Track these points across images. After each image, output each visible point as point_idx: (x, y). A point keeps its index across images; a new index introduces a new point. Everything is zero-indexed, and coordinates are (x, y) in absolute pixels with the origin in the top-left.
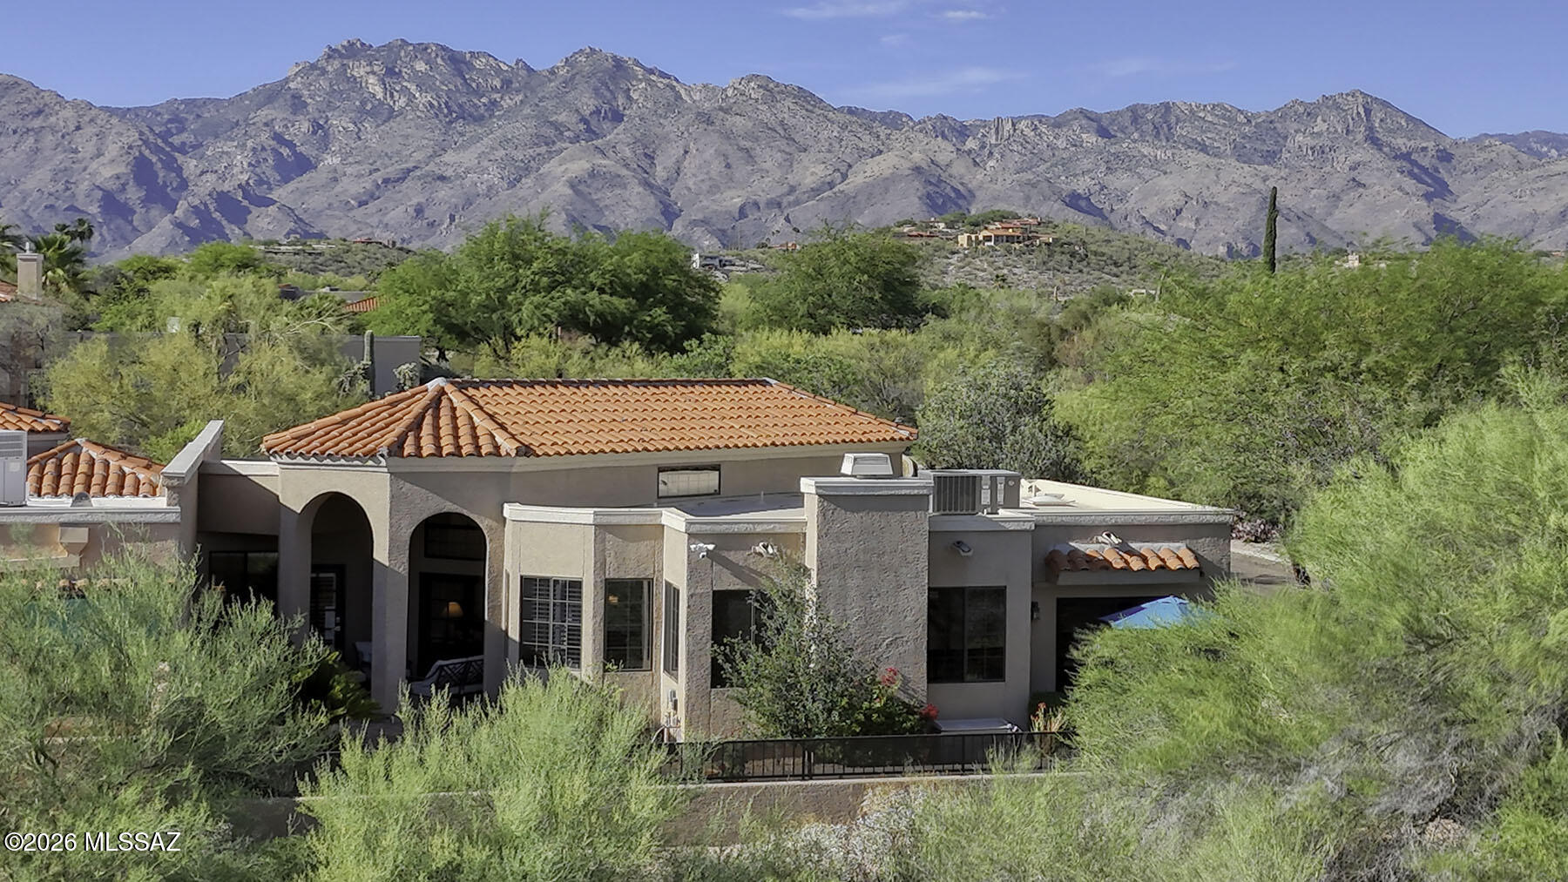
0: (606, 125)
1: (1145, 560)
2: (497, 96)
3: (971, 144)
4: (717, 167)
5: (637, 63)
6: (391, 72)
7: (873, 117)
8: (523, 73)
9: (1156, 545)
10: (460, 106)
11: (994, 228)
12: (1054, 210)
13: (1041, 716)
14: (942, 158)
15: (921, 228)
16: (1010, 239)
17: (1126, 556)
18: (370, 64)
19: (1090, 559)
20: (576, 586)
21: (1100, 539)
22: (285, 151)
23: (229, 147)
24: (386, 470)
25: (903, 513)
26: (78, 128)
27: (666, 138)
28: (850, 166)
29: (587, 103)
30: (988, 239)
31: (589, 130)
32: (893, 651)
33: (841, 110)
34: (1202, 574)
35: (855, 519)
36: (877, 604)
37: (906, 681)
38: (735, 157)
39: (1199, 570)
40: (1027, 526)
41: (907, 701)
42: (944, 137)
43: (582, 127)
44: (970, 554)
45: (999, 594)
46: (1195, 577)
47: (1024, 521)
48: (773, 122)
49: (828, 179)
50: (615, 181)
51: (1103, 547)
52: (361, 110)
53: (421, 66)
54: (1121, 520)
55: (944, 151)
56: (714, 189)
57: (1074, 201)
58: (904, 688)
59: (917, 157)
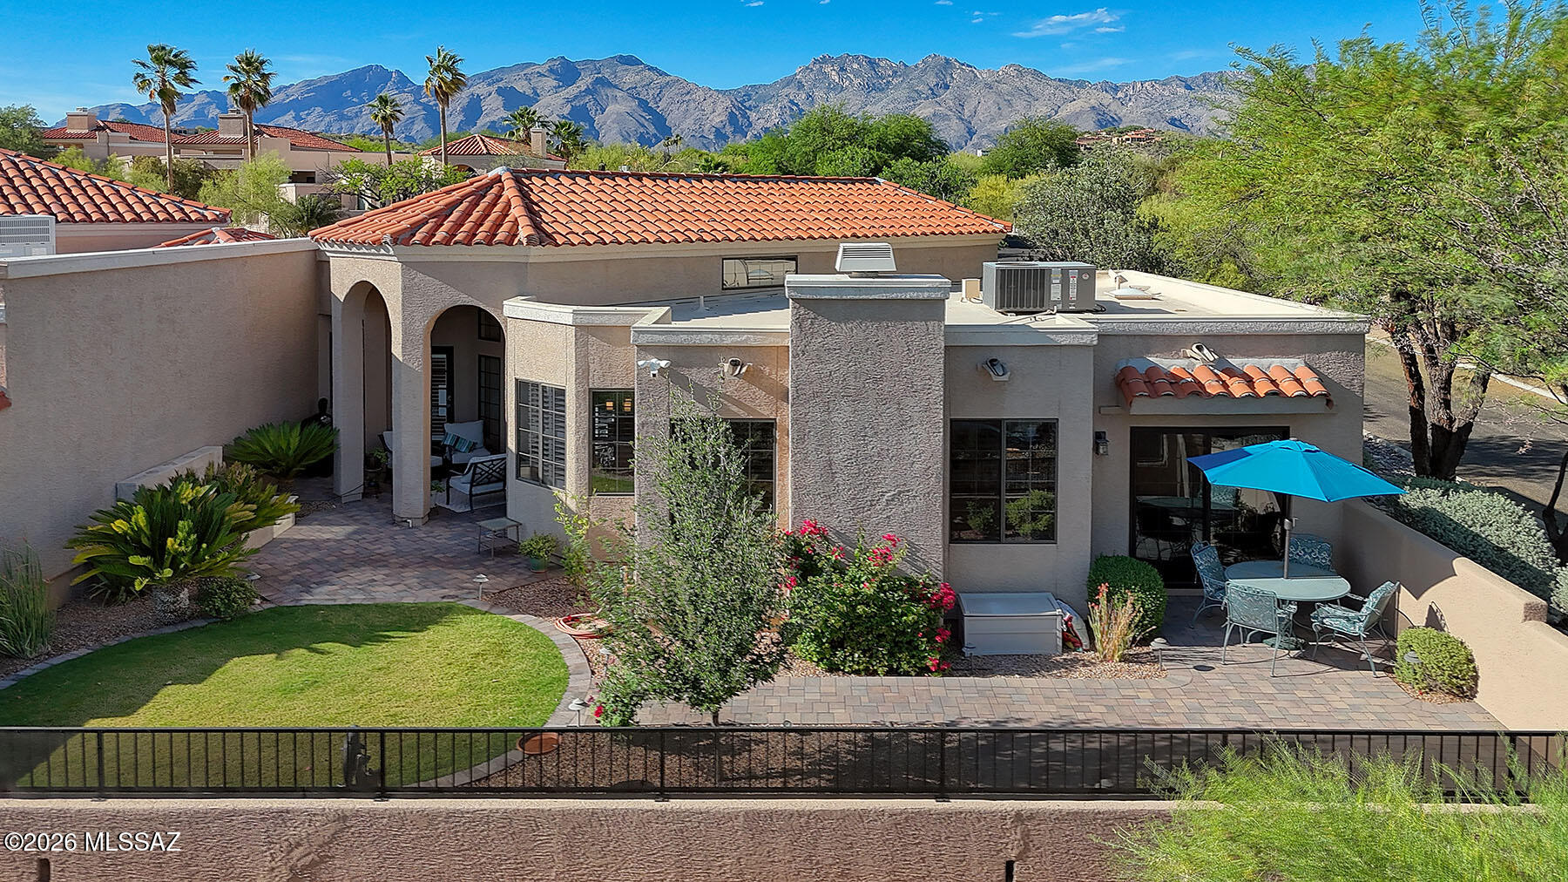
0: (941, 91)
1: (1250, 382)
2: (890, 79)
3: (1120, 95)
4: (994, 109)
5: (956, 61)
6: (842, 69)
7: (1071, 83)
8: (903, 67)
9: (1265, 361)
10: (873, 84)
11: (1131, 134)
12: (1163, 126)
13: (1103, 602)
14: (1105, 102)
15: (1093, 135)
16: (1139, 140)
17: (1224, 377)
18: (833, 66)
19: (1174, 380)
20: (561, 393)
21: (1189, 352)
22: (795, 108)
23: (770, 107)
24: (396, 259)
25: (909, 324)
26: (705, 100)
27: (970, 96)
28: (1059, 107)
29: (932, 81)
30: (1128, 139)
31: (933, 93)
32: (896, 510)
33: (1055, 80)
34: (1329, 402)
35: (844, 332)
36: (874, 446)
37: (913, 548)
38: (1003, 104)
39: (1327, 399)
40: (1086, 340)
41: (914, 575)
42: (1107, 91)
43: (930, 92)
44: (1005, 378)
45: (1047, 431)
46: (1321, 406)
47: (1083, 333)
48: (1021, 87)
49: (1049, 114)
50: (945, 117)
51: (1191, 364)
52: (828, 88)
53: (855, 66)
54: (1217, 329)
55: (1107, 98)
56: (992, 120)
57: (1173, 122)
58: (912, 558)
59: (1093, 102)
